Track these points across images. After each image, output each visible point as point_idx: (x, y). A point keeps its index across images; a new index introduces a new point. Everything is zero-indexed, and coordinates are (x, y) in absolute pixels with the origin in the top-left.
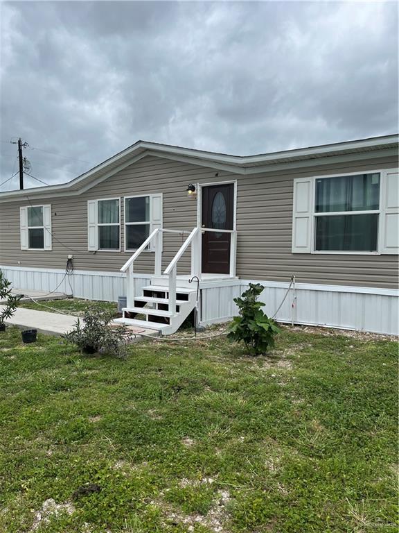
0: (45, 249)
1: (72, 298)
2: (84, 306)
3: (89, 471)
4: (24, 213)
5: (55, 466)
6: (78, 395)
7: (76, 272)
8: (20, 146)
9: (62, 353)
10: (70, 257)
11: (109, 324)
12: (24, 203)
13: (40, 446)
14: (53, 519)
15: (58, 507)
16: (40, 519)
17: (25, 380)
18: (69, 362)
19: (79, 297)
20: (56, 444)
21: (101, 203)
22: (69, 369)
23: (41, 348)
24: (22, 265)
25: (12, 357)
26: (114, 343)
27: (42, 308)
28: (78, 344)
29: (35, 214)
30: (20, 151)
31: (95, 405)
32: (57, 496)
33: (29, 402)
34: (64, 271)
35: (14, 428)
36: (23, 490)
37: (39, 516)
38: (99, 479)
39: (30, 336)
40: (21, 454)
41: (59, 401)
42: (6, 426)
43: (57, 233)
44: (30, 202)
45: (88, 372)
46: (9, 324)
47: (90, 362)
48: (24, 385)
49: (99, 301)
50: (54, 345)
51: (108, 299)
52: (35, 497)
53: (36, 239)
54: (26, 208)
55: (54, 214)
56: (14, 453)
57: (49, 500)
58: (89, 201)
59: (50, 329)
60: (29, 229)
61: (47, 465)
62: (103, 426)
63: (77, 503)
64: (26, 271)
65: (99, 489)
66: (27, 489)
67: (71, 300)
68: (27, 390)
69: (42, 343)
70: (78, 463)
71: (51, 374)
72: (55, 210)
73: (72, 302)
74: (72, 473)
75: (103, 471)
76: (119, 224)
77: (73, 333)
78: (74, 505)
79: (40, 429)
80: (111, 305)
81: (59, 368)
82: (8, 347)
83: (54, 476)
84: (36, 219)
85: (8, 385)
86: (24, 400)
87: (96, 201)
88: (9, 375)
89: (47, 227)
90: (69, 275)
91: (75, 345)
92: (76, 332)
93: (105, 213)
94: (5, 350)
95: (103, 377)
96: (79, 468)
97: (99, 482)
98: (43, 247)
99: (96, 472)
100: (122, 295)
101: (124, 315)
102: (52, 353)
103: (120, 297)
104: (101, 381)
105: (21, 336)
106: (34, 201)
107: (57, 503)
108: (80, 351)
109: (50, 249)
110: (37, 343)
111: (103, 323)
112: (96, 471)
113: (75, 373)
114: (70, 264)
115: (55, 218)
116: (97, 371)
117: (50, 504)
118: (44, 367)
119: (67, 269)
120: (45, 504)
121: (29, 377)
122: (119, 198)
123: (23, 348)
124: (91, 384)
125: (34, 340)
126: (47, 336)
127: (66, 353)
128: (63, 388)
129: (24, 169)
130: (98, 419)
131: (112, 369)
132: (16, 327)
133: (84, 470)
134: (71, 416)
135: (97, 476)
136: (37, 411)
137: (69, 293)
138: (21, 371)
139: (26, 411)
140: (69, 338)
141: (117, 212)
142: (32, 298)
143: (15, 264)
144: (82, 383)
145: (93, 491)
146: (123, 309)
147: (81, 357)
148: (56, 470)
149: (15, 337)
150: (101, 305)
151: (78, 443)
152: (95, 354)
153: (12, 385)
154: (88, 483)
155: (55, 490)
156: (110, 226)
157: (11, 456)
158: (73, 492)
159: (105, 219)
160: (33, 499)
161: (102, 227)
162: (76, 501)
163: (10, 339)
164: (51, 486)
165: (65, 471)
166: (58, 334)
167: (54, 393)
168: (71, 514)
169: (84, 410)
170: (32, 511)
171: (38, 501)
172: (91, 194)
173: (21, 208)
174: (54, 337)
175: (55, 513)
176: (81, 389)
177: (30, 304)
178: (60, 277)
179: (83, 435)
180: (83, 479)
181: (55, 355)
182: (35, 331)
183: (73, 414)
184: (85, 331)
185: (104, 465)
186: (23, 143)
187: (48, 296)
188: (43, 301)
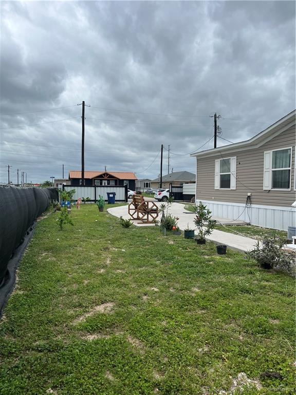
0: (231, 188)
1: (250, 225)
2: (260, 231)
3: (272, 361)
4: (218, 164)
5: (246, 349)
6: (259, 299)
7: (253, 206)
8: (215, 118)
9: (244, 265)
10: (249, 194)
11: (283, 248)
12: (218, 157)
13: (234, 331)
14: (246, 388)
15: (249, 380)
16: (236, 385)
17: (220, 281)
18: (251, 273)
19: (255, 225)
20: (245, 332)
21: (275, 153)
22: (251, 278)
23: (230, 259)
24: (215, 200)
25: (211, 263)
26: (288, 264)
27: (228, 231)
28: (258, 260)
29: (225, 164)
30: (215, 122)
31: (274, 310)
32: (249, 373)
33: (224, 296)
34: (244, 205)
35: (215, 312)
36: (224, 360)
37: (235, 382)
38: (280, 369)
39: (222, 249)
40: (221, 333)
41: (245, 300)
42: (210, 310)
43: (240, 177)
44: (222, 156)
45: (266, 283)
46: (208, 240)
47: (268, 275)
48: (221, 284)
49: (271, 229)
50: (239, 259)
51: (278, 228)
52: (232, 367)
53: (225, 182)
54: (219, 160)
55: (238, 163)
56: (217, 331)
57: (243, 373)
58: (265, 152)
59: (235, 246)
60: (221, 175)
61: (240, 346)
62: (282, 329)
63: (264, 383)
64: (222, 205)
65: (281, 378)
66: (226, 360)
67: (249, 226)
68: (223, 287)
69: (230, 255)
70: (263, 352)
71: (238, 279)
72: (239, 160)
73: (250, 228)
74: (259, 358)
75: (284, 364)
76: (290, 168)
77: (254, 251)
78: (261, 383)
79: (233, 318)
80: (281, 233)
81: (244, 276)
82: (208, 255)
83: (246, 356)
84: (226, 167)
85: (209, 282)
86: (221, 295)
87: (271, 152)
88: (210, 275)
89: (233, 173)
90: (248, 208)
91: (254, 261)
92: (256, 251)
93: (278, 161)
94: (206, 257)
95: (279, 289)
96: (264, 356)
97: (281, 372)
98: (229, 187)
99: (278, 364)
100: (291, 226)
101: (293, 242)
102: (238, 264)
103: (290, 227)
104: (278, 292)
105: (216, 249)
106: (224, 155)
107: (248, 377)
108: (259, 266)
109: (235, 189)
110: (226, 255)
111: (278, 247)
112: (278, 362)
113: (256, 282)
114: (249, 200)
115: (239, 166)
116: (273, 284)
117: (243, 376)
118: (233, 273)
119: (246, 204)
120: (239, 375)
121: (223, 279)
122: (291, 148)
123: (218, 257)
124: (269, 293)
125: (225, 253)
126: (233, 251)
127: (248, 265)
128: (248, 292)
129: (217, 134)
130: (276, 322)
131: (286, 284)
132: (212, 242)
133: (268, 358)
134: (255, 314)
135: (279, 367)
136: (230, 304)
137: (248, 221)
138: (218, 273)
139: (223, 302)
140: (251, 254)
141: (288, 159)
142: (222, 223)
143: (211, 199)
144: (262, 291)
145: (276, 378)
146: (293, 237)
147: (260, 271)
148: (247, 352)
149: (212, 249)
150: (273, 232)
151: (262, 337)
152: (271, 270)
153: (212, 282)
154: (271, 370)
155: (247, 367)
156: (282, 170)
157: (215, 332)
158: (261, 373)
159: (278, 165)
160: (231, 368)
161: (275, 171)
162: (263, 381)
163: (209, 250)
164: (244, 363)
165: (253, 355)
166: (241, 251)
167: (241, 294)
168: (259, 389)
169: (265, 312)
170: (231, 377)
171: (235, 371)
172: (267, 146)
173: (216, 160)
174: (238, 252)
175: (247, 385)
176: (261, 295)
177: (220, 228)
178: (241, 209)
179: (265, 331)
180: (268, 366)
181: (240, 266)
182: (225, 247)
183: (256, 313)
184: (263, 251)
185: (284, 361)
186: (217, 116)
187: (233, 222)
188: (229, 225)
